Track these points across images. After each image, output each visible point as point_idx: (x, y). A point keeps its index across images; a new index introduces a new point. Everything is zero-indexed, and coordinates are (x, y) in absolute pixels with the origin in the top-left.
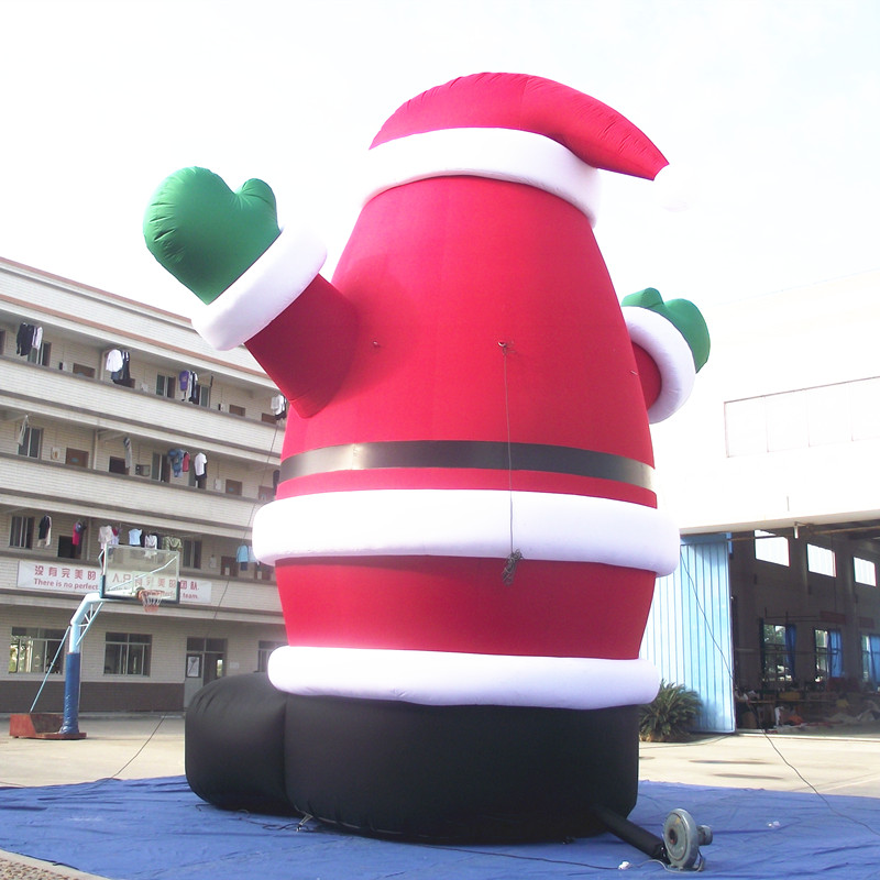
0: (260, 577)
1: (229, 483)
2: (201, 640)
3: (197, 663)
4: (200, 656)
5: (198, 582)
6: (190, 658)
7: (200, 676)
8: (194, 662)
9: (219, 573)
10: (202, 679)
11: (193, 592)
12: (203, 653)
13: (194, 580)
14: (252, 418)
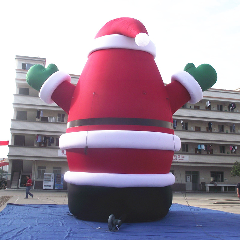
0: (209, 153)
1: (196, 127)
2: (191, 172)
3: (190, 178)
4: (191, 176)
5: (184, 155)
6: (187, 177)
7: (191, 181)
8: (188, 177)
9: (195, 153)
10: (192, 182)
11: (183, 158)
12: (192, 175)
13: (183, 155)
14: (202, 109)
